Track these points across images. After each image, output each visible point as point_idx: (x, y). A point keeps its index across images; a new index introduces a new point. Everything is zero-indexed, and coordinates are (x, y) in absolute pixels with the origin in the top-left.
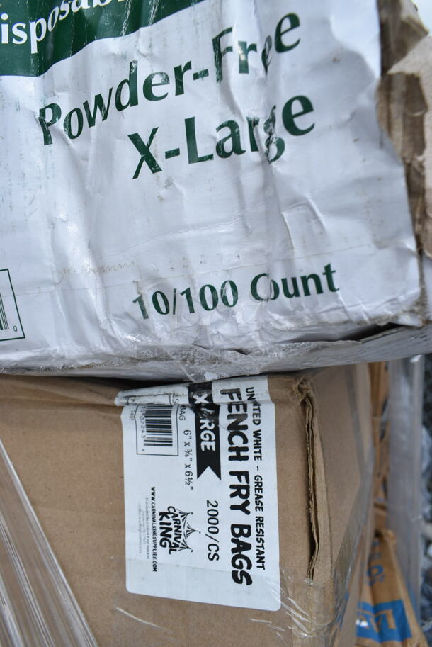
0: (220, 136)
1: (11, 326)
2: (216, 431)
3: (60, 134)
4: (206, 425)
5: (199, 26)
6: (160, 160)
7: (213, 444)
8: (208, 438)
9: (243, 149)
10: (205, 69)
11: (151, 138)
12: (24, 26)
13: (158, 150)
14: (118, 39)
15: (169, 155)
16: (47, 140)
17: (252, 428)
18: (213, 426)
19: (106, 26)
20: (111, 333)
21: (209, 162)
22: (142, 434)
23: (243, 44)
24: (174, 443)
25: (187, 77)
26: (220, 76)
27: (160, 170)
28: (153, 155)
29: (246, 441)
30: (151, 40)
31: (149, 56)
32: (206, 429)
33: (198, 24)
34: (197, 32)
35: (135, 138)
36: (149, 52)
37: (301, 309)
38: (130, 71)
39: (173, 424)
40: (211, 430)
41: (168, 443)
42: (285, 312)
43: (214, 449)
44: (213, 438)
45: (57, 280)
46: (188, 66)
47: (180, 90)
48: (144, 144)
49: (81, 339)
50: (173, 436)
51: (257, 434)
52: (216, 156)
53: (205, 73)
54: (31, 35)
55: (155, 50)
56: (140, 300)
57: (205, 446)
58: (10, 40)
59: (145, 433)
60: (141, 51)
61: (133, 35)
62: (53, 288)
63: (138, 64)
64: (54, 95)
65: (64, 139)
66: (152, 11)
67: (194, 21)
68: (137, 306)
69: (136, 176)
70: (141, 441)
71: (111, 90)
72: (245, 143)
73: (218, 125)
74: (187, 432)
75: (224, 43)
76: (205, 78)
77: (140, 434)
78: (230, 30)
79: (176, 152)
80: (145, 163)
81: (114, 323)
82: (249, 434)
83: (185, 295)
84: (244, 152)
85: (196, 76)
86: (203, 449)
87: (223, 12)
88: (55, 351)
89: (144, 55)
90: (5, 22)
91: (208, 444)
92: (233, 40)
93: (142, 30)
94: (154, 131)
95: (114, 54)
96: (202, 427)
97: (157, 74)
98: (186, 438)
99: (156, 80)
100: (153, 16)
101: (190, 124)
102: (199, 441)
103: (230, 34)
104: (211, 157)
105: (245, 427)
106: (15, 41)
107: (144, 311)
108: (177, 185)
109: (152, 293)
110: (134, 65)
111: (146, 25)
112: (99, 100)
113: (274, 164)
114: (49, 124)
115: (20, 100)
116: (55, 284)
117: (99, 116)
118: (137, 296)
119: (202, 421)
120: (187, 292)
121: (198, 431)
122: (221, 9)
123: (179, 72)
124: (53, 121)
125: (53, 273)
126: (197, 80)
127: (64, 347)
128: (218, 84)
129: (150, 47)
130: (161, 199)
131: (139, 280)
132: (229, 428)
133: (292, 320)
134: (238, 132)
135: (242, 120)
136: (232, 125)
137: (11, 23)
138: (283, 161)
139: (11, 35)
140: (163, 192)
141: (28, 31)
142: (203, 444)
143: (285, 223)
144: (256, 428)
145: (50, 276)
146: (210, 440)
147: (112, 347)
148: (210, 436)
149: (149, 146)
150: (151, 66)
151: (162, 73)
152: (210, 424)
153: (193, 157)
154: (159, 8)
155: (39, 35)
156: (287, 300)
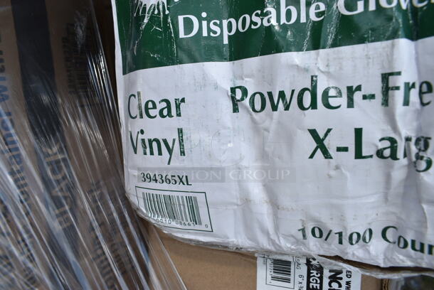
0: (381, 145)
1: (203, 224)
2: (321, 278)
3: (246, 108)
4: (315, 274)
5: (371, 61)
6: (332, 152)
7: (318, 285)
8: (315, 281)
9: (398, 157)
10: (373, 93)
11: (326, 135)
12: (218, 22)
13: (331, 143)
14: (301, 53)
15: (339, 149)
16: (235, 110)
17: (345, 279)
18: (319, 275)
19: (291, 42)
20: (278, 243)
21: (369, 159)
22: (270, 273)
23: (407, 84)
24: (292, 281)
25: (357, 96)
26: (386, 102)
27: (331, 158)
28: (327, 147)
29: (340, 286)
30: (328, 60)
31: (328, 74)
32: (314, 276)
33: (370, 58)
34: (368, 64)
35: (313, 133)
36: (327, 70)
37: (422, 259)
38: (312, 83)
39: (292, 271)
40: (318, 278)
41: (288, 281)
42: (409, 257)
43: (318, 288)
44: (319, 282)
45: (239, 203)
46: (359, 88)
47: (351, 104)
48: (319, 137)
49: (252, 238)
50: (292, 277)
51: (348, 283)
52: (375, 156)
53: (372, 97)
54: (224, 30)
55: (332, 70)
56: (303, 230)
57: (313, 286)
58: (209, 33)
59: (272, 273)
60: (321, 68)
61: (313, 52)
62: (236, 207)
63: (318, 78)
64: (243, 79)
65: (248, 111)
66: (329, 37)
67: (366, 55)
68: (301, 233)
69: (311, 157)
70: (269, 277)
71: (293, 91)
72: (400, 154)
73: (380, 138)
74: (301, 276)
75: (393, 81)
76: (372, 100)
77: (268, 272)
78: (399, 73)
79: (346, 149)
80: (319, 150)
81: (281, 238)
82: (343, 283)
83: (337, 235)
84: (398, 159)
85: (365, 97)
86: (311, 287)
87: (395, 57)
88: (233, 242)
89: (322, 72)
90: (204, 19)
91: (315, 285)
92: (400, 81)
93: (321, 51)
94: (329, 131)
95: (297, 66)
96: (312, 275)
97: (333, 87)
98: (300, 280)
99: (332, 92)
100: (330, 42)
101: (358, 133)
102: (309, 282)
103: (399, 76)
104: (371, 156)
105: (341, 279)
106: (212, 34)
107: (304, 236)
108: (343, 169)
109: (312, 227)
110: (314, 79)
111: (324, 48)
112: (282, 95)
113: (422, 174)
114: (239, 101)
115: (219, 83)
116: (238, 205)
117: (281, 106)
118: (301, 227)
119: (312, 271)
120: (340, 234)
121: (309, 277)
122: (392, 54)
123: (351, 91)
124: (242, 99)
125: (237, 199)
126: (365, 101)
127: (240, 241)
128: (383, 107)
129: (327, 66)
130: (330, 177)
131: (304, 219)
132: (330, 277)
133: (412, 261)
134: (396, 147)
135: (401, 139)
136: (393, 141)
137: (208, 20)
138: (429, 173)
139: (209, 30)
140: (333, 173)
141: (221, 26)
142: (311, 284)
143: (424, 213)
144: (348, 280)
145: (235, 201)
146: (316, 283)
147: (276, 248)
148: (317, 280)
149: (323, 140)
150: (328, 81)
151: (336, 88)
152: (317, 274)
153: (359, 155)
154: (336, 36)
155: (230, 30)
156: (413, 252)
